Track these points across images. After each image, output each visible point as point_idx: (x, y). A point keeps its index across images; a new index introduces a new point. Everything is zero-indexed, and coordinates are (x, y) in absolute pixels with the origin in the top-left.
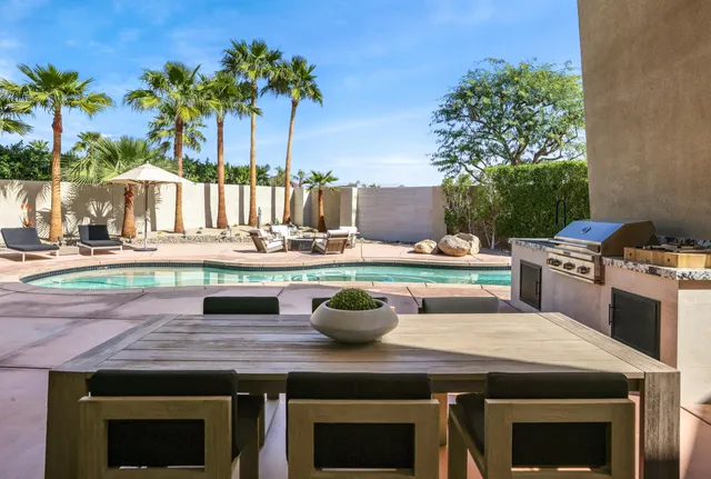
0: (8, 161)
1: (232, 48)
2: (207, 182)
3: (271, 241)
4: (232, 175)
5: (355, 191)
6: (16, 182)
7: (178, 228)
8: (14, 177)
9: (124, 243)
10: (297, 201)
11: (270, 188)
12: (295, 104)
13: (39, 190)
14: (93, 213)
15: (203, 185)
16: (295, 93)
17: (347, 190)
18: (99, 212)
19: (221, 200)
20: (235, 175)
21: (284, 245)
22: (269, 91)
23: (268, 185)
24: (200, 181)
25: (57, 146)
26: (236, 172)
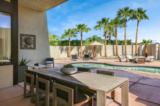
0: (75, 43)
1: (119, 10)
2: (114, 45)
3: (123, 59)
4: (120, 43)
5: (157, 45)
6: (76, 46)
7: (106, 56)
8: (76, 45)
9: (94, 59)
10: (140, 49)
11: (131, 46)
12: (138, 22)
13: (80, 48)
14: (89, 52)
15: (112, 45)
16: (139, 18)
17: (154, 45)
18: (90, 52)
19: (117, 49)
20: (121, 43)
21: (127, 60)
22: (130, 19)
23: (131, 45)
24: (112, 44)
25: (82, 39)
26: (121, 42)
